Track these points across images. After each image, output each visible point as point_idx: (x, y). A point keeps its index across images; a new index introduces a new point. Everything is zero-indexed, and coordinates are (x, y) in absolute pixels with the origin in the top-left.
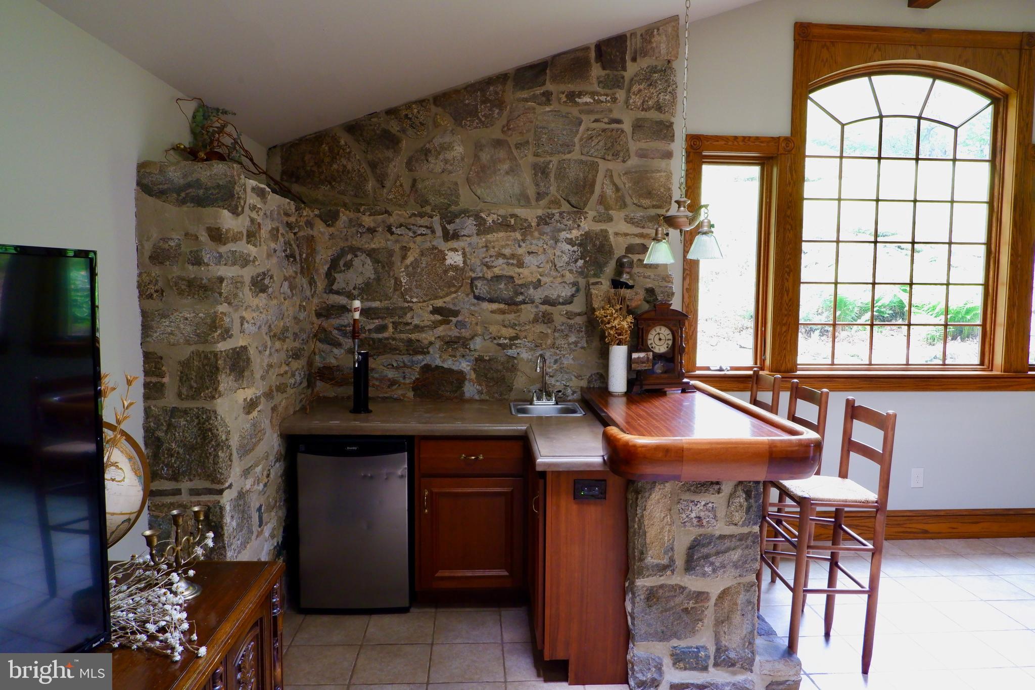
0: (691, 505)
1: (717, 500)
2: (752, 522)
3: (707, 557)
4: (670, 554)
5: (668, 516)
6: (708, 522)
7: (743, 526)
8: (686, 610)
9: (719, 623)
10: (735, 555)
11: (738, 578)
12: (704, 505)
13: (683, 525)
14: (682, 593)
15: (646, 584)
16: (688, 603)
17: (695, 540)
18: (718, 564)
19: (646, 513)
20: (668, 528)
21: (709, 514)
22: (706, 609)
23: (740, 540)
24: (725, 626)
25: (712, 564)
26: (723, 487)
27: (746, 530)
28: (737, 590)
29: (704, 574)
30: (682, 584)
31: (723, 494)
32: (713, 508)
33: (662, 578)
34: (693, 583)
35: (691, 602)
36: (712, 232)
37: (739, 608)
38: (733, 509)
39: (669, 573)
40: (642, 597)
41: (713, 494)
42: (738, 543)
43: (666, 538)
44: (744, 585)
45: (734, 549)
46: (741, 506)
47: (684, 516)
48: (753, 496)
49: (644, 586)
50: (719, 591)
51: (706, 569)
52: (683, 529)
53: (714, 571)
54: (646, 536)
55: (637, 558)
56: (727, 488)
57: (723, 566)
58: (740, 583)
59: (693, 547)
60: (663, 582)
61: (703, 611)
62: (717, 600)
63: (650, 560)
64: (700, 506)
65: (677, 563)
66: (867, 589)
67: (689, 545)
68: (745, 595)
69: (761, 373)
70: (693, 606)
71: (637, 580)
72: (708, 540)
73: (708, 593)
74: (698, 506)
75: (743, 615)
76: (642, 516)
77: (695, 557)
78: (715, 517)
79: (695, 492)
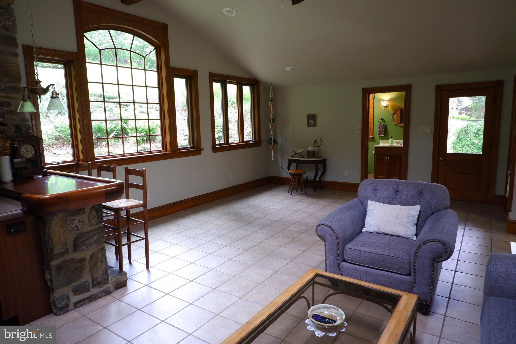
0: (72, 222)
1: (84, 217)
2: (100, 223)
3: (83, 242)
4: (66, 246)
5: (62, 229)
6: (81, 227)
7: (96, 225)
8: (77, 269)
9: (91, 269)
10: (95, 238)
11: (97, 247)
12: (78, 220)
13: (69, 231)
14: (74, 261)
15: (56, 263)
16: (77, 265)
17: (76, 237)
18: (88, 244)
19: (51, 231)
20: (63, 235)
21: (81, 223)
22: (85, 265)
23: (96, 231)
24: (94, 269)
25: (86, 244)
26: (85, 210)
27: (98, 226)
28: (97, 252)
29: (83, 250)
30: (73, 258)
31: (86, 213)
32: (82, 221)
33: (63, 258)
34: (78, 256)
35: (78, 264)
36: (58, 97)
37: (99, 260)
38: (91, 219)
39: (66, 254)
40: (55, 270)
41: (81, 214)
42: (95, 233)
43: (62, 240)
44: (100, 249)
45: (94, 236)
46: (95, 217)
47: (70, 227)
48: (99, 211)
49: (55, 264)
50: (90, 256)
51: (83, 247)
52: (70, 233)
53: (87, 247)
54: (52, 241)
55: (49, 253)
56: (87, 210)
57: (90, 244)
58: (98, 249)
59: (75, 240)
60: (64, 260)
61: (84, 266)
62: (89, 259)
63: (56, 251)
64: (76, 221)
65: (69, 249)
66: (144, 237)
67: (74, 239)
68: (101, 253)
69: (79, 163)
70: (79, 265)
71: (51, 263)
72: (82, 235)
73: (85, 258)
74: (75, 221)
75: (102, 262)
76: (49, 232)
77: (78, 244)
78: (84, 224)
79: (73, 215)
